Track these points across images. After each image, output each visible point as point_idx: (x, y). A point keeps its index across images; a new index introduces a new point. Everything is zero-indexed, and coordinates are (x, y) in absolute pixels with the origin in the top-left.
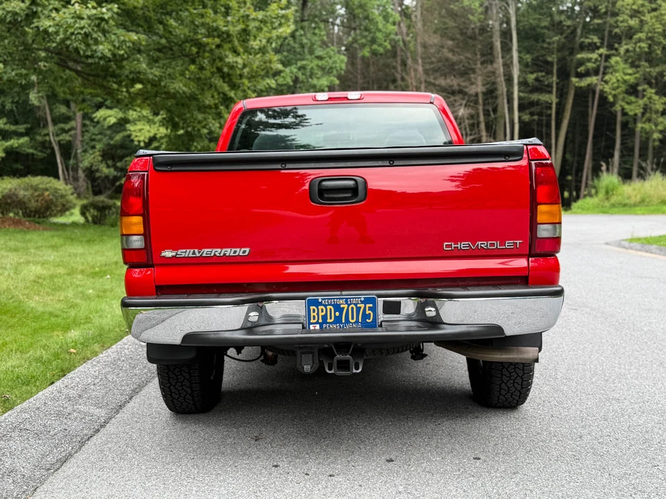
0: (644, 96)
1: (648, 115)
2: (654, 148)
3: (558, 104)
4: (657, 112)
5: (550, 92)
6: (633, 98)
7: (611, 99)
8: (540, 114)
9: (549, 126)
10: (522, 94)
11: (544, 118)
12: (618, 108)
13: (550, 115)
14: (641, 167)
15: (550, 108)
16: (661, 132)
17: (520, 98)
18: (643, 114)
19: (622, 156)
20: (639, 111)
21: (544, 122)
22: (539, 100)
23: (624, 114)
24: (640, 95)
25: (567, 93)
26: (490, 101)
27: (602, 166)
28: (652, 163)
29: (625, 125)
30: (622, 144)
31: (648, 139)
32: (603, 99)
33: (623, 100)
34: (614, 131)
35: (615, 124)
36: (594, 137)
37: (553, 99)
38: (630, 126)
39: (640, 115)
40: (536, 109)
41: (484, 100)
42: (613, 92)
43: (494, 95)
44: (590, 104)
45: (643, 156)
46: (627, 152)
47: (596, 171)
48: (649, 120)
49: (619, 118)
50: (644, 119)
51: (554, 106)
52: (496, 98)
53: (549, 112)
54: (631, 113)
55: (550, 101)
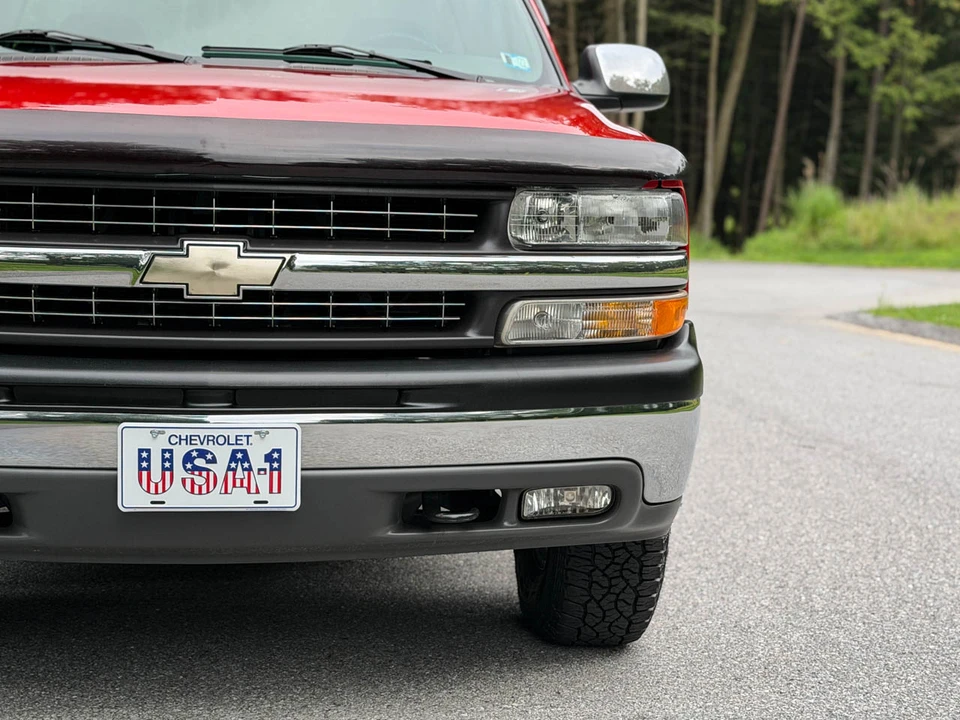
0: (890, 31)
1: (896, 70)
2: (903, 136)
3: (723, 39)
4: (913, 64)
5: (709, 13)
6: (868, 35)
7: (827, 33)
8: (688, 56)
9: (703, 82)
10: (655, 14)
11: (695, 65)
12: (839, 53)
13: (706, 61)
14: (878, 175)
15: (707, 45)
16: (919, 105)
17: (651, 22)
18: (887, 67)
19: (842, 150)
20: (879, 61)
21: (695, 75)
22: (686, 28)
23: (851, 64)
24: (883, 27)
25: (740, 20)
26: (591, 22)
27: (803, 166)
28: (900, 168)
29: (850, 89)
30: (844, 126)
31: (892, 118)
32: (812, 31)
33: (851, 36)
34: (828, 99)
35: (831, 85)
36: (791, 110)
37: (714, 26)
38: (862, 90)
39: (880, 68)
40: (680, 46)
41: (580, 20)
42: (833, 20)
43: (599, 10)
44: (784, 43)
45: (882, 152)
46: (852, 142)
47: (793, 178)
48: (898, 80)
49: (841, 74)
50: (889, 78)
51: (715, 43)
52: (602, 17)
53: (704, 53)
54: (865, 64)
55: (708, 33)
